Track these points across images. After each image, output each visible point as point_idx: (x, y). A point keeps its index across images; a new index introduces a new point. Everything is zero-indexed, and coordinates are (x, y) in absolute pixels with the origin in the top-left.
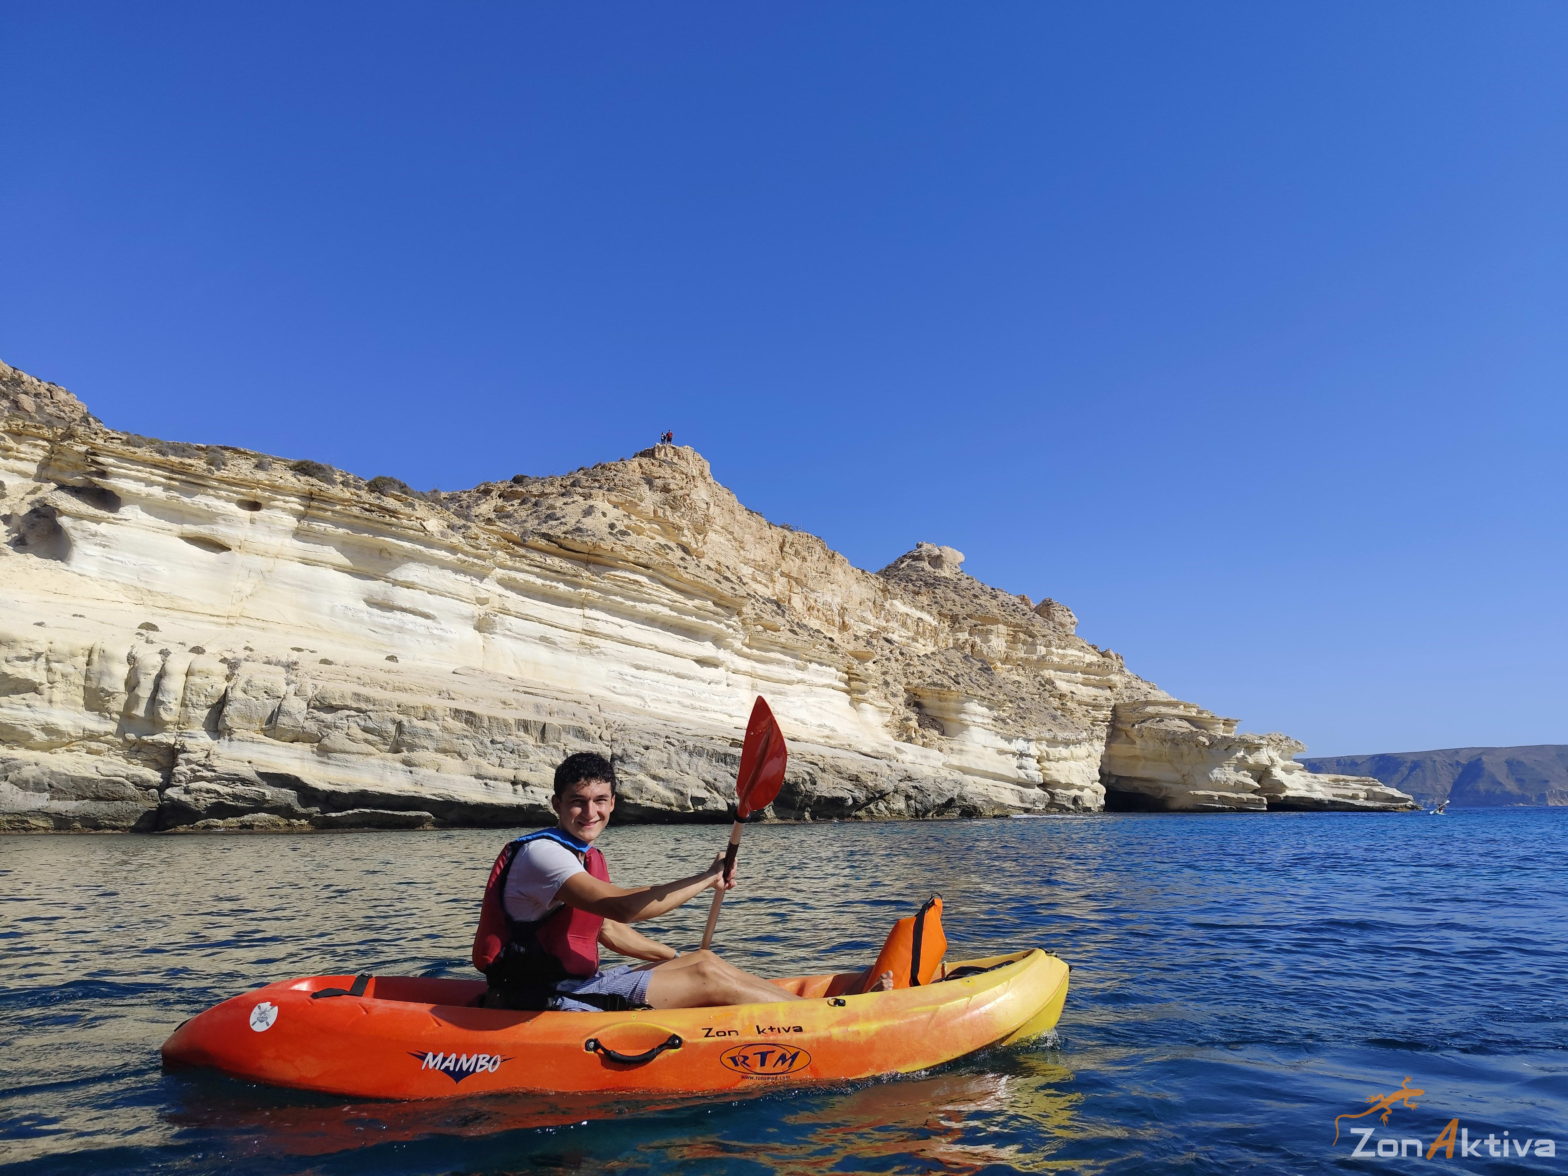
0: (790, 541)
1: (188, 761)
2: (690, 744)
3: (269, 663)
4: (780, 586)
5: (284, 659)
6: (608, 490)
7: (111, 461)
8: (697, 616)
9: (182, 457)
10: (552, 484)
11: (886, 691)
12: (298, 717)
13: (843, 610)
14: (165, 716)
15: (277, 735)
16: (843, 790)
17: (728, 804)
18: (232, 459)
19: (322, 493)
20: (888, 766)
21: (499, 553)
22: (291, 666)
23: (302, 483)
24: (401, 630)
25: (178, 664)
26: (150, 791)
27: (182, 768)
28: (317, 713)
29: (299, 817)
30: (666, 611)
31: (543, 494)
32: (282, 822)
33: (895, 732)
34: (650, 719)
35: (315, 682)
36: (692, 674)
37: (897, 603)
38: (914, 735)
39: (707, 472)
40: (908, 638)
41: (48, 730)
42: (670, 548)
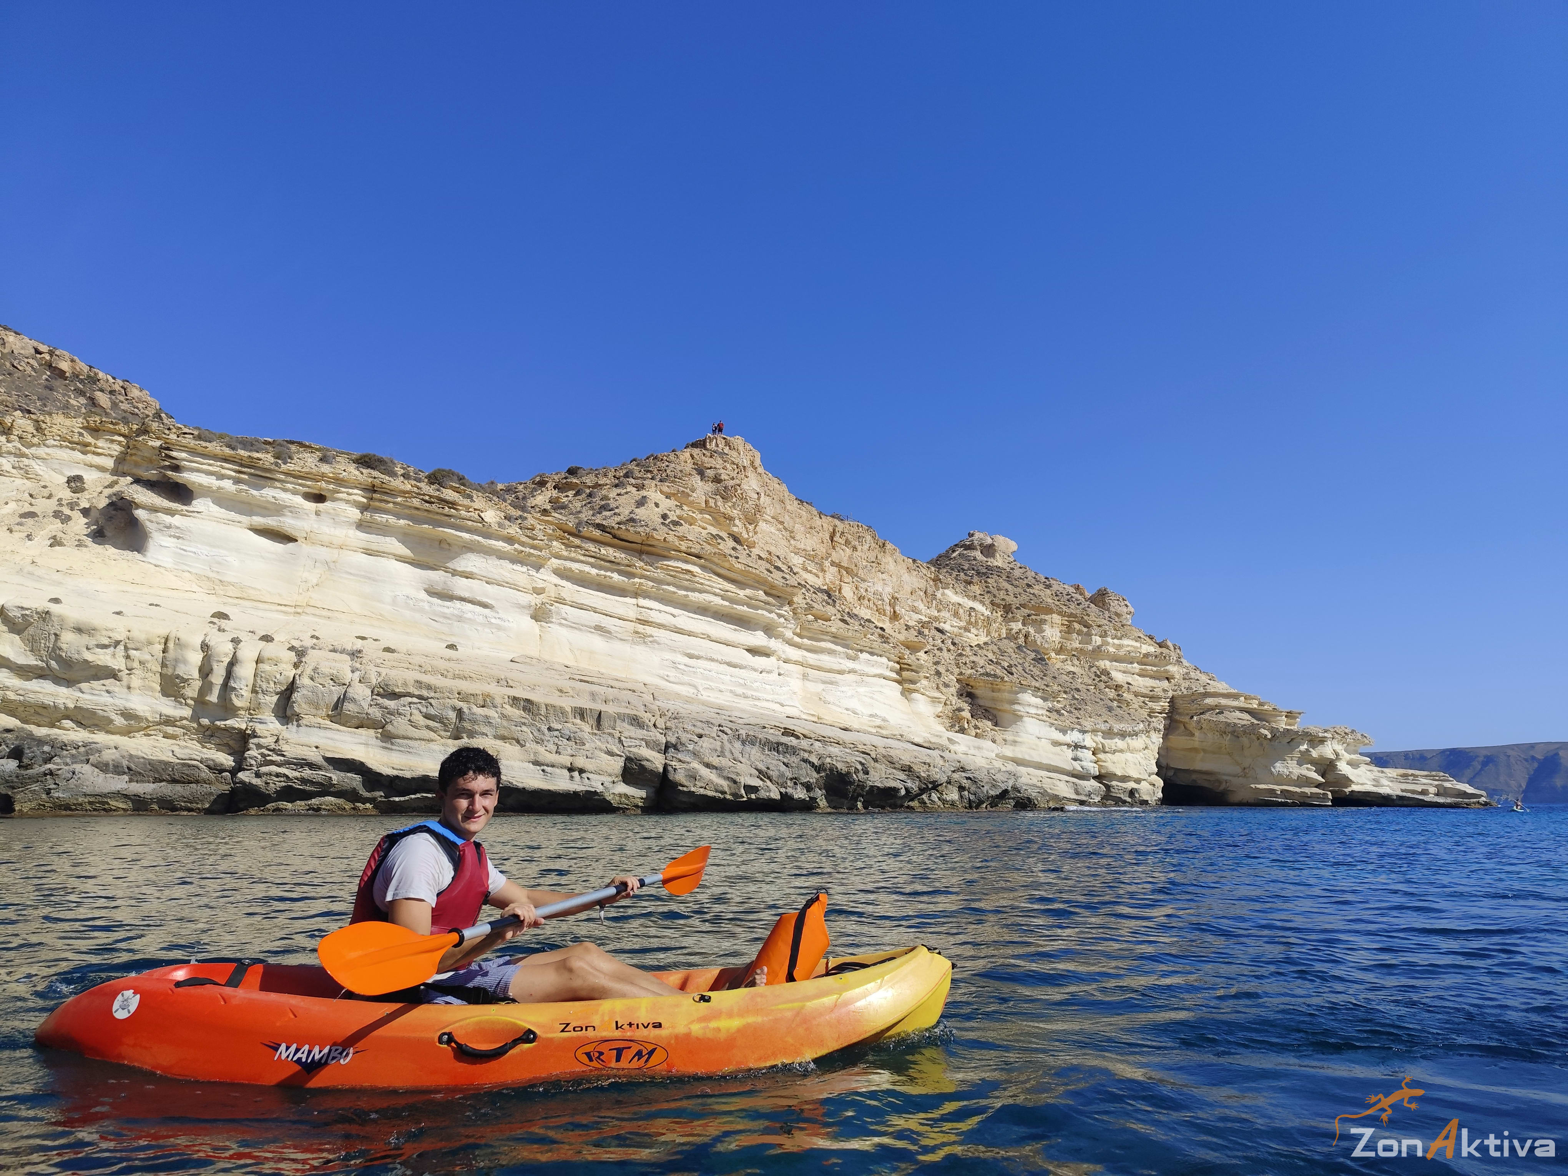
0: (841, 530)
1: (259, 746)
2: (743, 732)
4: (831, 575)
5: (349, 647)
6: (661, 481)
7: (184, 455)
8: (749, 606)
9: (251, 451)
10: (605, 475)
11: (938, 681)
12: (363, 703)
13: (894, 600)
14: (237, 702)
15: (343, 721)
16: (895, 780)
17: (781, 793)
18: (298, 452)
19: (384, 486)
20: (941, 756)
21: (555, 543)
22: (355, 654)
23: (365, 475)
24: (460, 619)
25: (248, 652)
26: (223, 774)
27: (253, 752)
28: (381, 700)
29: (364, 801)
30: (718, 601)
31: (597, 486)
32: (348, 806)
33: (947, 722)
34: (703, 707)
35: (379, 669)
36: (744, 663)
37: (949, 592)
38: (966, 726)
39: (758, 462)
40: (960, 628)
41: (127, 714)
42: (721, 538)
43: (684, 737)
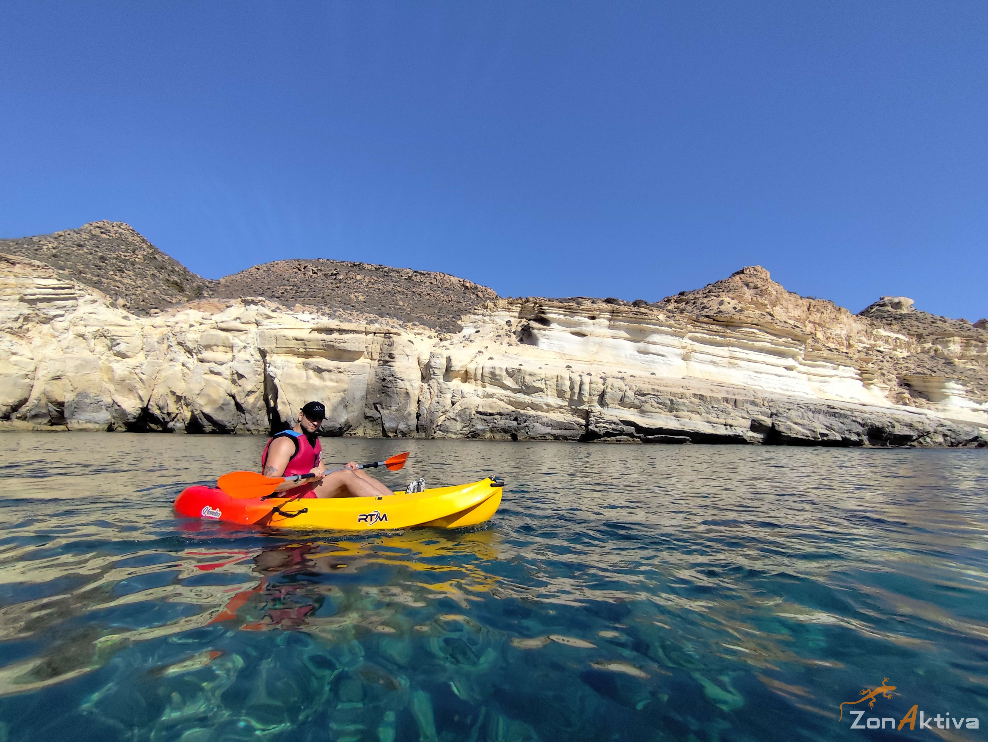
0: (814, 304)
1: (594, 416)
2: (811, 407)
3: (614, 378)
4: (809, 328)
5: (618, 376)
6: (728, 292)
7: (547, 308)
8: (785, 346)
9: (568, 303)
10: (698, 293)
11: (883, 378)
12: (632, 398)
13: (849, 337)
14: (585, 399)
15: (625, 406)
16: (906, 431)
17: (842, 437)
18: (584, 301)
19: (617, 310)
20: (927, 418)
21: (688, 326)
22: (622, 378)
23: (609, 307)
24: (653, 362)
25: (586, 380)
26: (581, 427)
27: (592, 418)
28: (638, 397)
29: (637, 437)
30: (769, 345)
31: (696, 298)
32: (631, 439)
33: (894, 400)
35: (634, 384)
37: (881, 330)
38: (908, 402)
39: (769, 276)
40: (890, 349)
41: (548, 405)
42: (764, 315)
43: (781, 410)
